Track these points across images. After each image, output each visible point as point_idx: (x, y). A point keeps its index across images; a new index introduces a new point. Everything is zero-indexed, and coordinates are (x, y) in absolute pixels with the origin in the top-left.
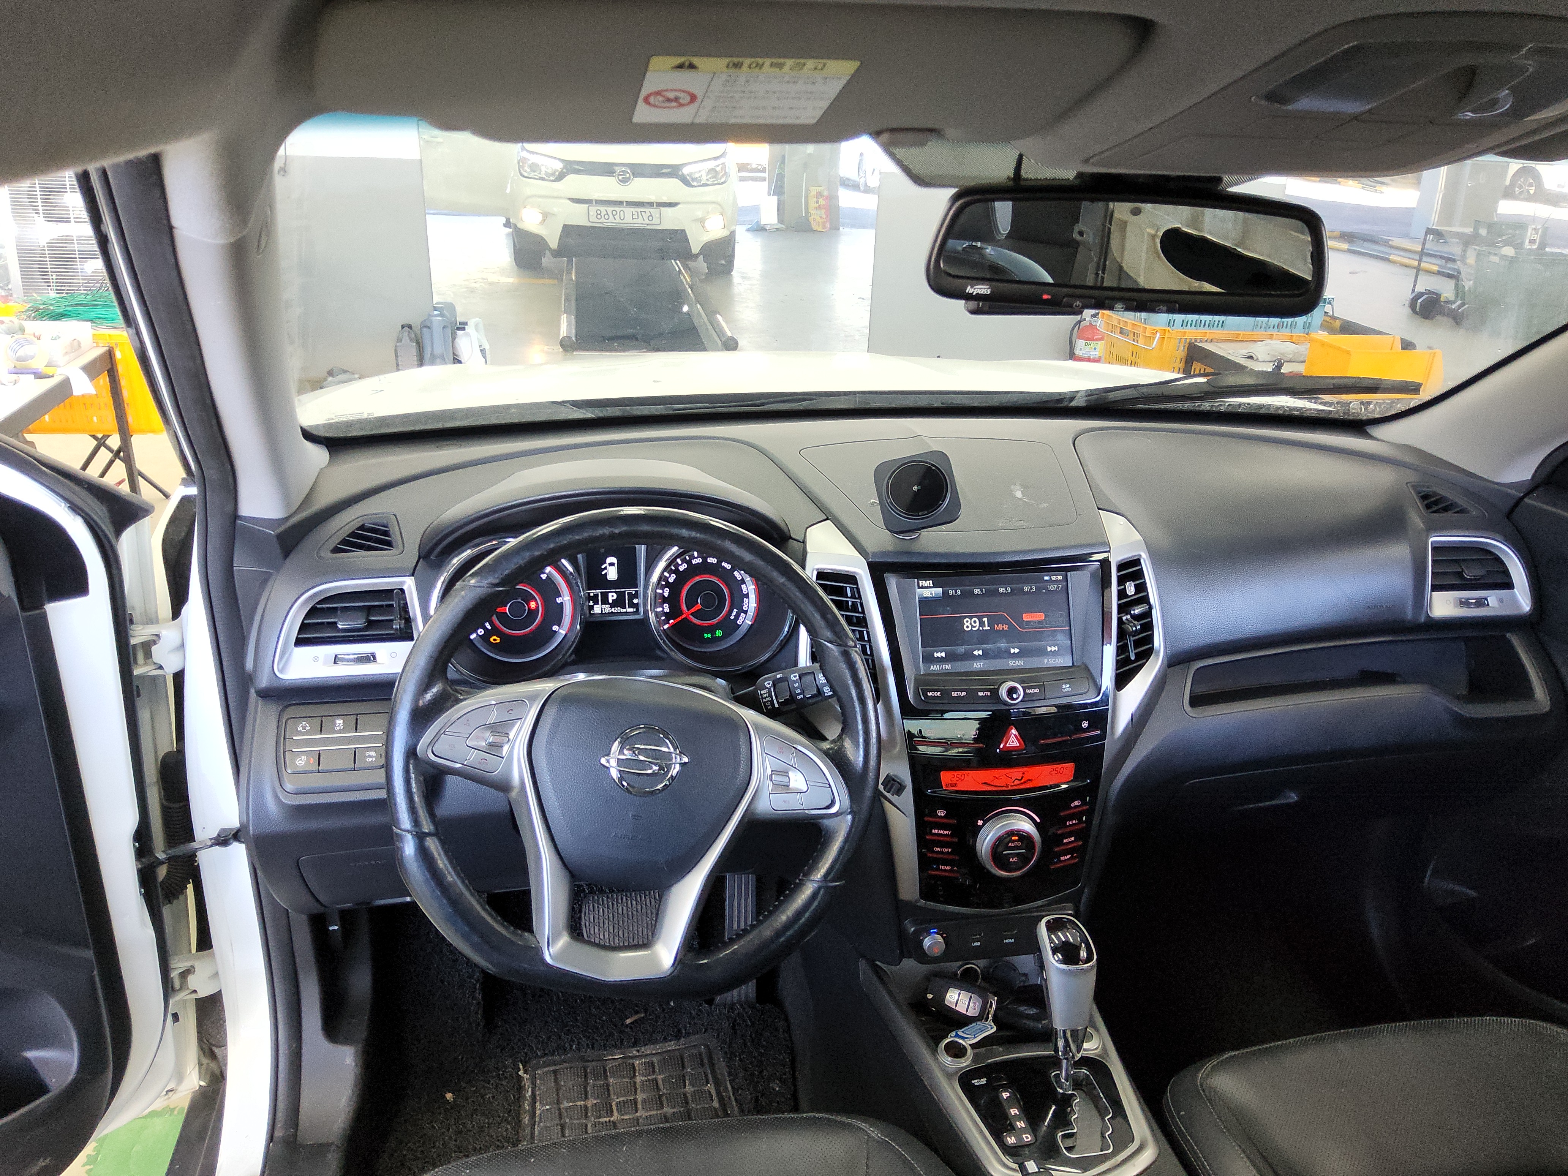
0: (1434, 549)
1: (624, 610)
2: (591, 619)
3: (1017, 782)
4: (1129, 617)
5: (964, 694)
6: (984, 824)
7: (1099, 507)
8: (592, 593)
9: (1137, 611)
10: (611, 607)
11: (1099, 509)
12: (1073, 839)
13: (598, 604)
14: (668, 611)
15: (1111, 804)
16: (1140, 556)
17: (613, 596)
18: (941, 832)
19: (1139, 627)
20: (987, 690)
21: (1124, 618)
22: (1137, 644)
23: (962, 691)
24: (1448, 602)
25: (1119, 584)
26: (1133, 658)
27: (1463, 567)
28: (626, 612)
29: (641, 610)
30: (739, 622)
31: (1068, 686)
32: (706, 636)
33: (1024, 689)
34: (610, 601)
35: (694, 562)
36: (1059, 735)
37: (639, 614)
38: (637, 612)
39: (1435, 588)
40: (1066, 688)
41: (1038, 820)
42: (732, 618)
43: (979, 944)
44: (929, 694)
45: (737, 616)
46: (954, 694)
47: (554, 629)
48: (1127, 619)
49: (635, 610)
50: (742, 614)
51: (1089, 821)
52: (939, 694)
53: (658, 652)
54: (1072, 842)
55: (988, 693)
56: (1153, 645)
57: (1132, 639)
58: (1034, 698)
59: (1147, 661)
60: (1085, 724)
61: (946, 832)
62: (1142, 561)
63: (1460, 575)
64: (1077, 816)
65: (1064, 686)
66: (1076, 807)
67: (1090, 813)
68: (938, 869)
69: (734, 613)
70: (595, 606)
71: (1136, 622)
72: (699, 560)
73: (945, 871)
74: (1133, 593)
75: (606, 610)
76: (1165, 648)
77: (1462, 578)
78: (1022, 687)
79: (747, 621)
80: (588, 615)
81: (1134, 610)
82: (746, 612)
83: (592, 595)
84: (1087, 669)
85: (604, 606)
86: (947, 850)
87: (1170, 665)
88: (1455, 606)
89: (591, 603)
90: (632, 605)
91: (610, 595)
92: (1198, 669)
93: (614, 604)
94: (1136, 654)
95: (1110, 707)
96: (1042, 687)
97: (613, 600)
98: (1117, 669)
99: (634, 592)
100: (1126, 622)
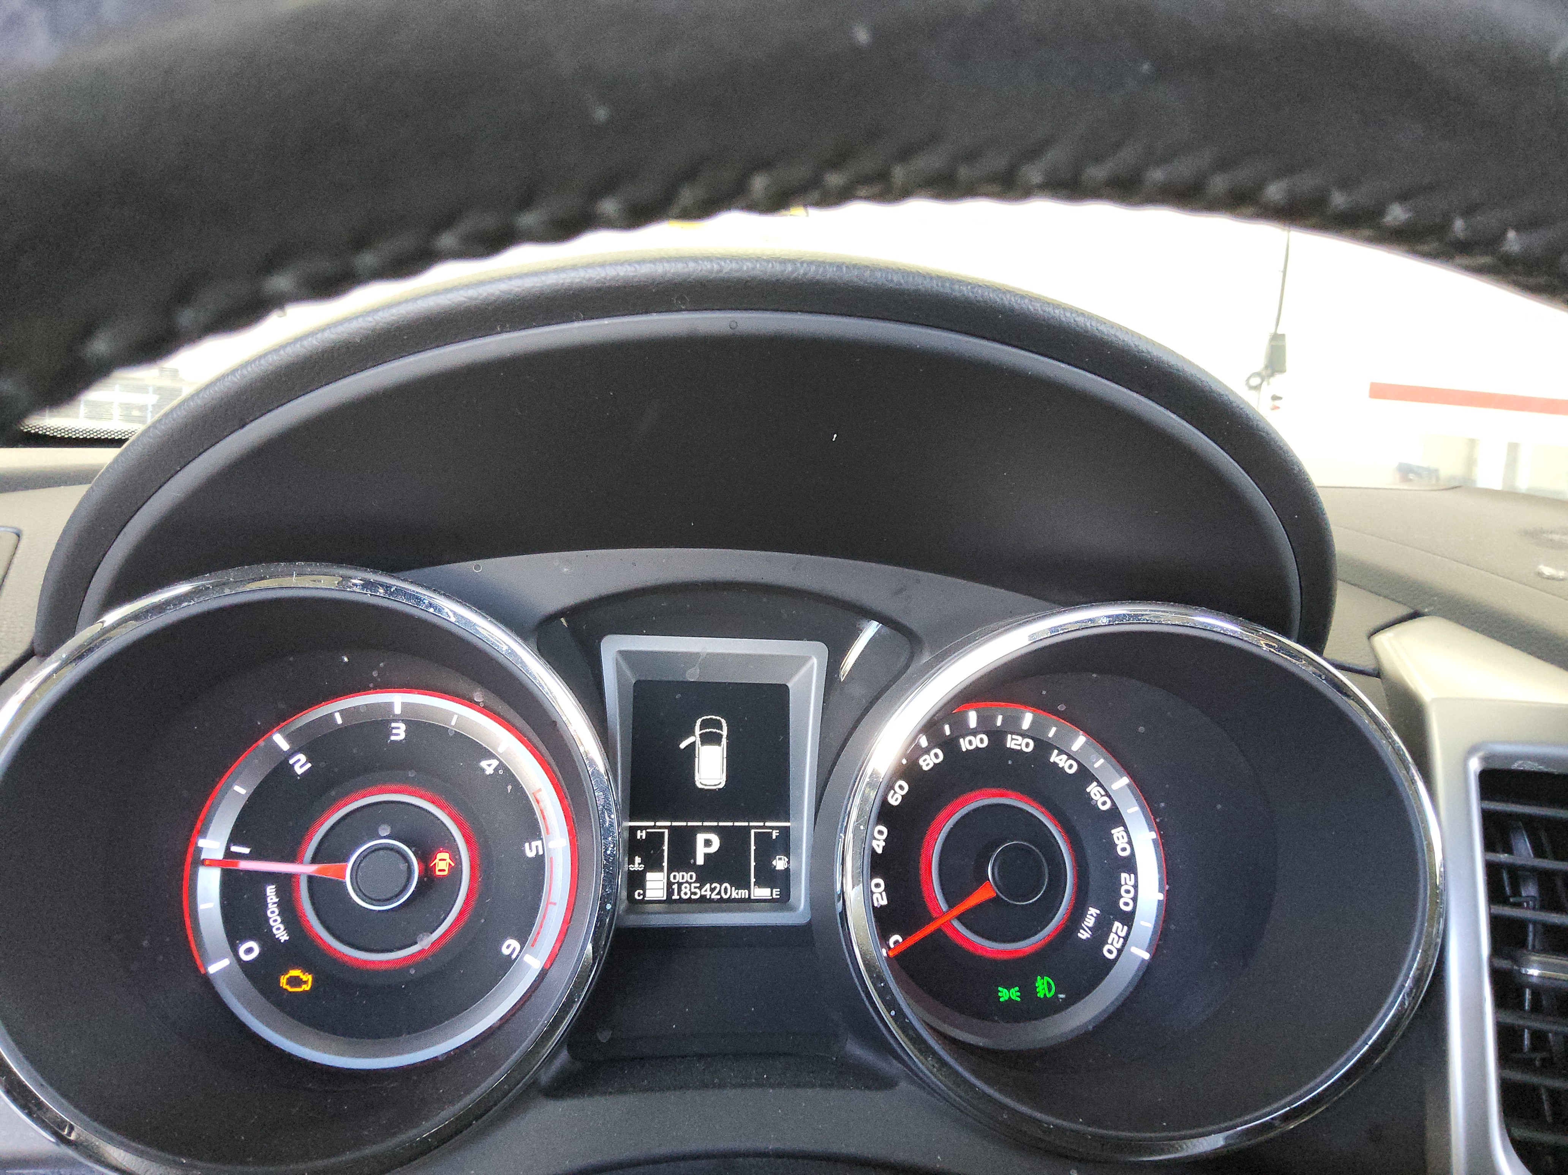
1: (743, 893)
2: (633, 920)
8: (645, 827)
10: (702, 881)
13: (661, 869)
14: (884, 902)
17: (708, 843)
28: (749, 900)
29: (801, 894)
30: (1109, 950)
32: (1004, 994)
34: (700, 861)
35: (965, 745)
37: (792, 909)
38: (783, 901)
42: (1084, 935)
45: (1102, 930)
47: (505, 951)
49: (776, 892)
50: (1117, 925)
53: (856, 1050)
69: (1090, 921)
70: (649, 876)
72: (980, 741)
75: (685, 889)
79: (1135, 950)
80: (623, 905)
82: (1128, 919)
83: (641, 835)
85: (679, 876)
89: (637, 865)
90: (768, 876)
91: (701, 838)
93: (707, 874)
97: (707, 856)
99: (775, 834)
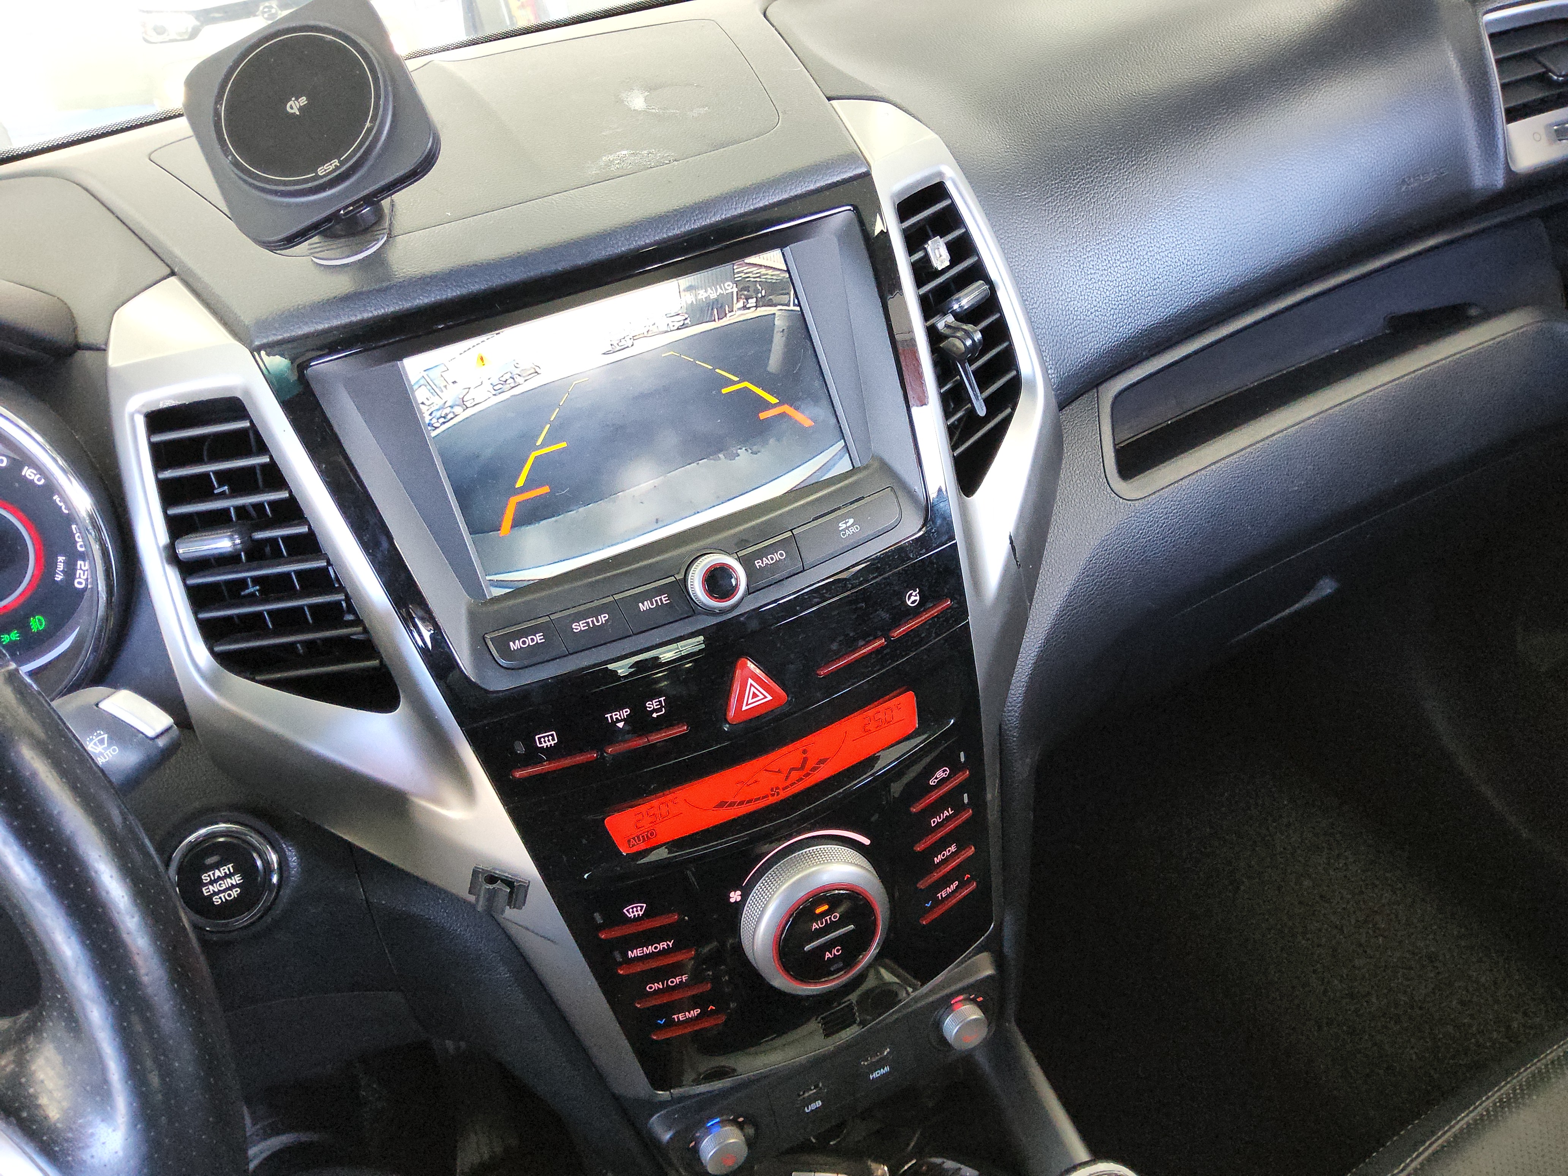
0: (1494, 37)
3: (795, 775)
4: (950, 319)
5: (603, 618)
6: (745, 897)
7: (830, 94)
9: (966, 300)
11: (829, 99)
12: (953, 848)
15: (1014, 735)
16: (940, 174)
18: (651, 949)
19: (978, 336)
20: (659, 591)
21: (941, 325)
22: (984, 377)
23: (596, 612)
24: (1537, 137)
25: (911, 250)
26: (982, 411)
27: (1548, 64)
31: (851, 521)
33: (746, 562)
36: (861, 643)
39: (1514, 114)
40: (848, 527)
41: (866, 841)
43: (819, 1103)
44: (515, 645)
46: (579, 627)
48: (947, 326)
51: (978, 803)
52: (539, 638)
54: (954, 854)
55: (664, 599)
56: (1018, 371)
57: (970, 369)
58: (777, 576)
59: (1014, 409)
60: (913, 598)
61: (662, 946)
62: (949, 185)
63: (1543, 79)
64: (951, 799)
65: (842, 526)
66: (943, 781)
67: (976, 786)
68: (671, 1023)
71: (969, 327)
73: (688, 1021)
74: (947, 263)
76: (1045, 371)
77: (1551, 83)
78: (739, 559)
81: (958, 300)
84: (886, 469)
86: (677, 980)
87: (1062, 406)
88: (1551, 142)
92: (1116, 397)
94: (986, 401)
95: (959, 539)
96: (792, 543)
98: (954, 448)
100: (947, 332)
